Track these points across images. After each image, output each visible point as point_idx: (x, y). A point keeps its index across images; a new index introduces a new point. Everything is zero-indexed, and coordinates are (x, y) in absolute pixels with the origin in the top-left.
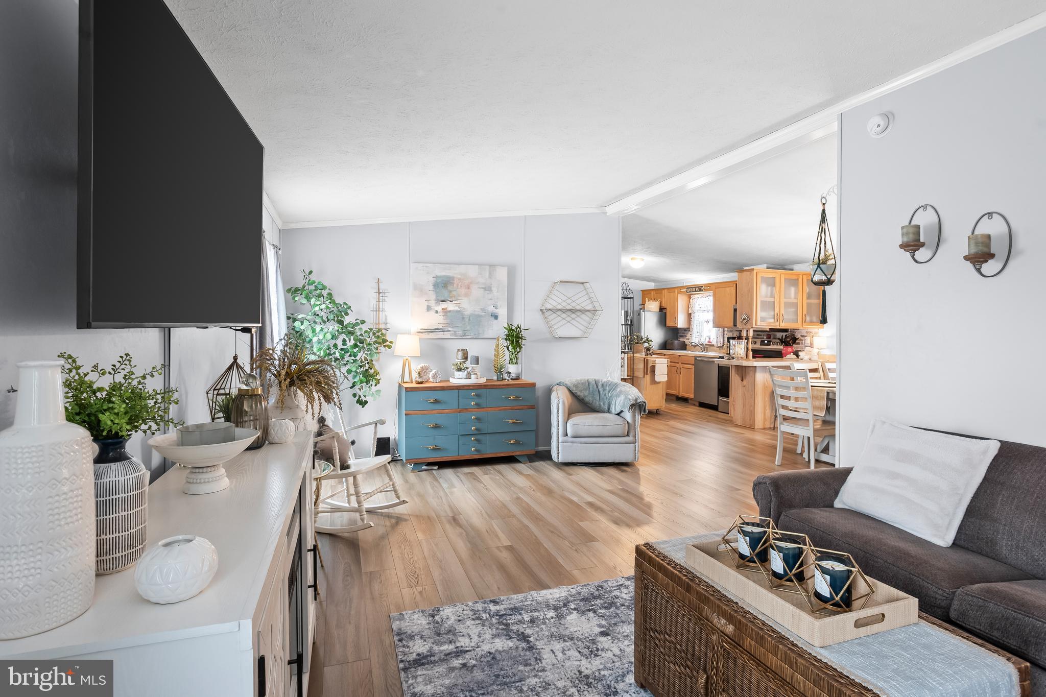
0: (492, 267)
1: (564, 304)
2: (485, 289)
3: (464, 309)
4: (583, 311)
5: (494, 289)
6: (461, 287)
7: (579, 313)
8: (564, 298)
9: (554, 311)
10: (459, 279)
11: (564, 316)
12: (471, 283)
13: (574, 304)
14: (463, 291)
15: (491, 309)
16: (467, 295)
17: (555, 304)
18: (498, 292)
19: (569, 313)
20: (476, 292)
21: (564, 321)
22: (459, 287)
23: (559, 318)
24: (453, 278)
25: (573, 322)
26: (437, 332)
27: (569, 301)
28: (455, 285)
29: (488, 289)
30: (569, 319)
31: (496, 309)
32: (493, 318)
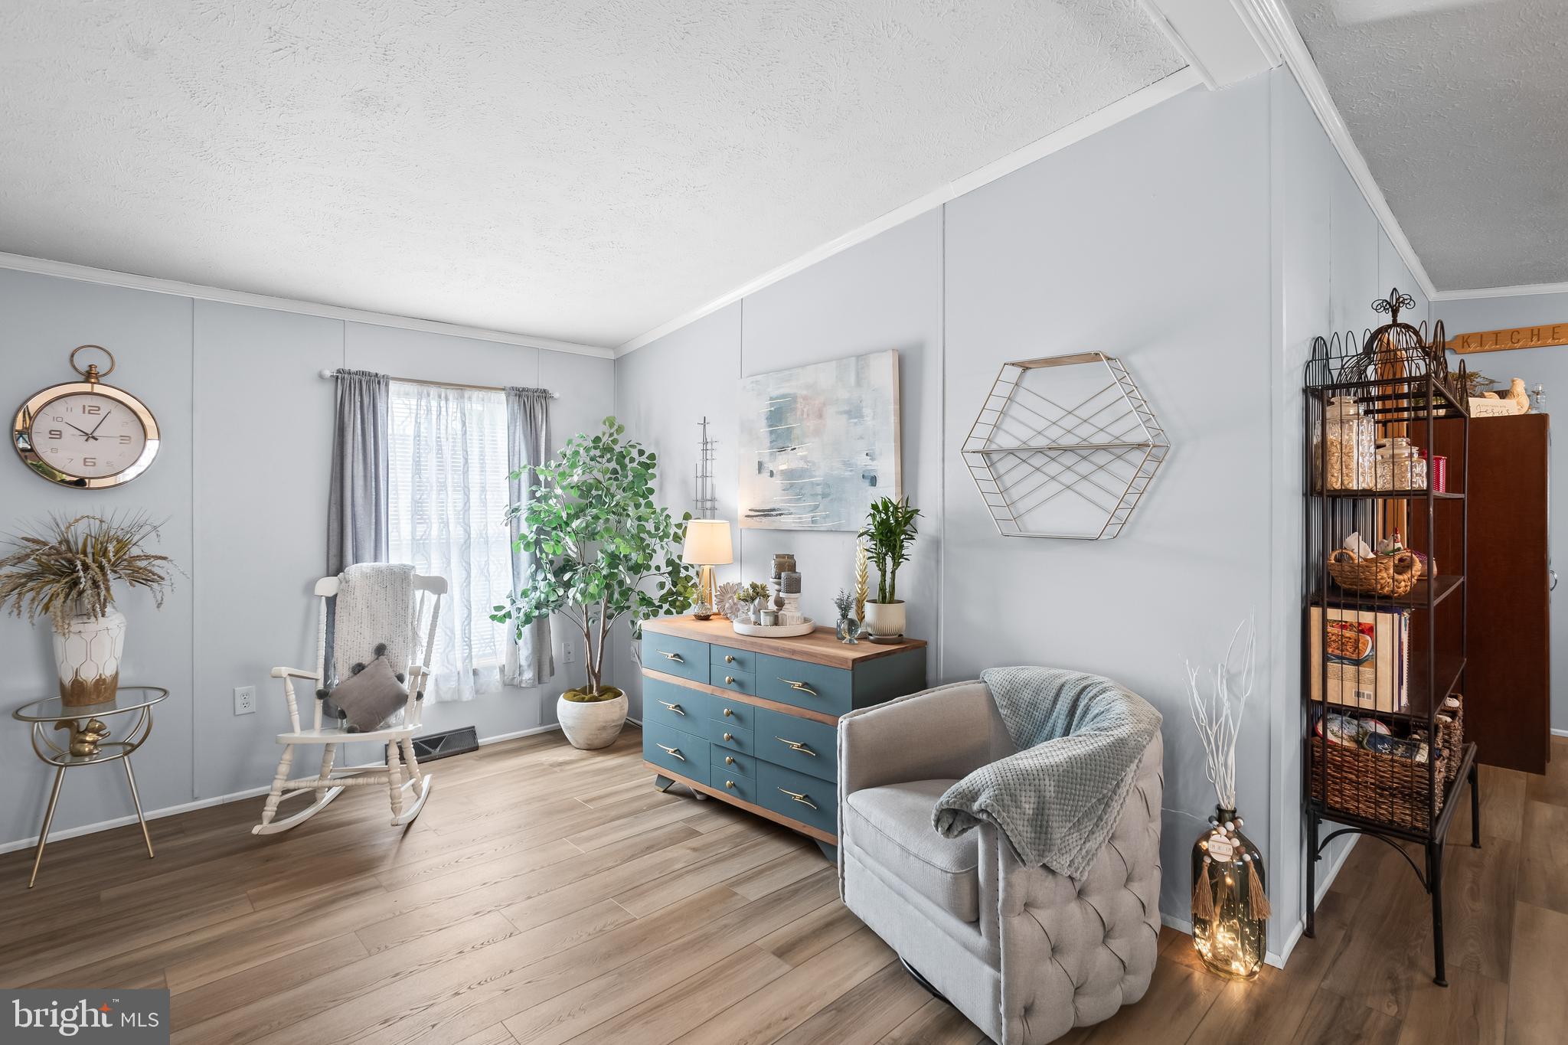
0: (862, 358)
1: (1055, 433)
2: (848, 413)
3: (814, 464)
4: (1117, 449)
5: (867, 411)
6: (808, 415)
7: (1101, 458)
8: (1055, 414)
9: (1022, 453)
10: (805, 398)
11: (1053, 468)
12: (824, 404)
13: (1085, 431)
14: (811, 424)
15: (862, 461)
16: (817, 432)
17: (1024, 434)
18: (874, 418)
19: (1069, 459)
20: (835, 422)
21: (1055, 486)
22: (805, 416)
23: (1039, 478)
24: (794, 398)
25: (1084, 487)
26: (772, 515)
27: (1070, 422)
28: (799, 413)
29: (854, 413)
30: (1068, 478)
31: (873, 459)
32: (867, 482)
